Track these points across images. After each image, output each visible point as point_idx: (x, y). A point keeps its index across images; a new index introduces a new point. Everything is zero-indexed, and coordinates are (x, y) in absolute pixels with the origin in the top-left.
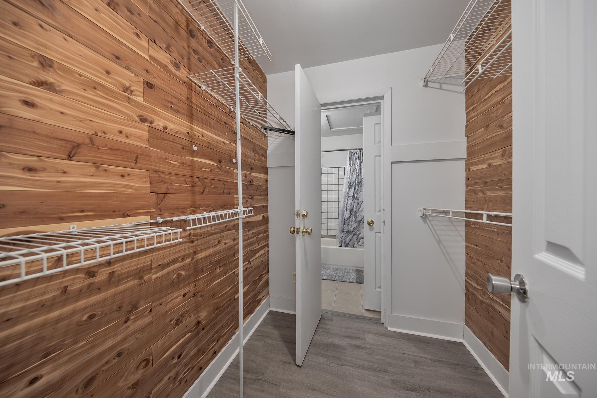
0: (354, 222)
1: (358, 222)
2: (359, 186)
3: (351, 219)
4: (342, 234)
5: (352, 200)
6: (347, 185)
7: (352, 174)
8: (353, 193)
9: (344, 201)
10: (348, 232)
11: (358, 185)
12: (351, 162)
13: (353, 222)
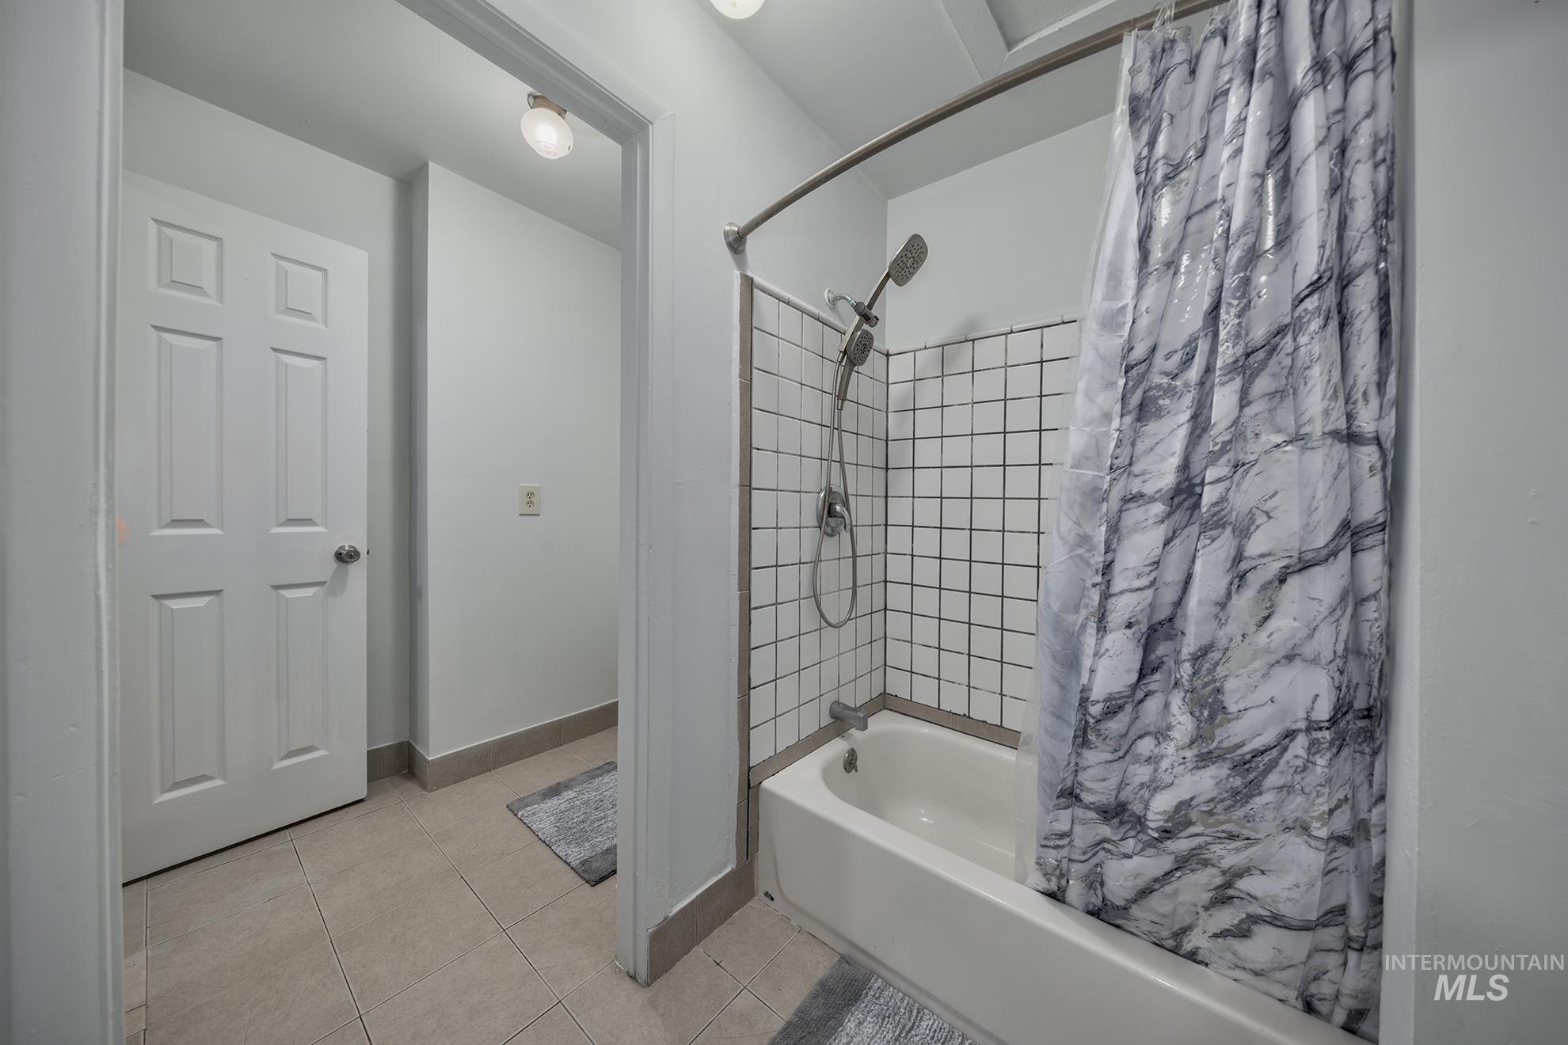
0: (1189, 754)
1: (1242, 766)
2: (1263, 384)
3: (1152, 705)
4: (1065, 815)
5: (1159, 534)
6: (1111, 385)
7: (1172, 265)
8: (1175, 461)
9: (1072, 538)
10: (1115, 812)
11: (1246, 367)
12: (1152, 143)
13: (1169, 748)
